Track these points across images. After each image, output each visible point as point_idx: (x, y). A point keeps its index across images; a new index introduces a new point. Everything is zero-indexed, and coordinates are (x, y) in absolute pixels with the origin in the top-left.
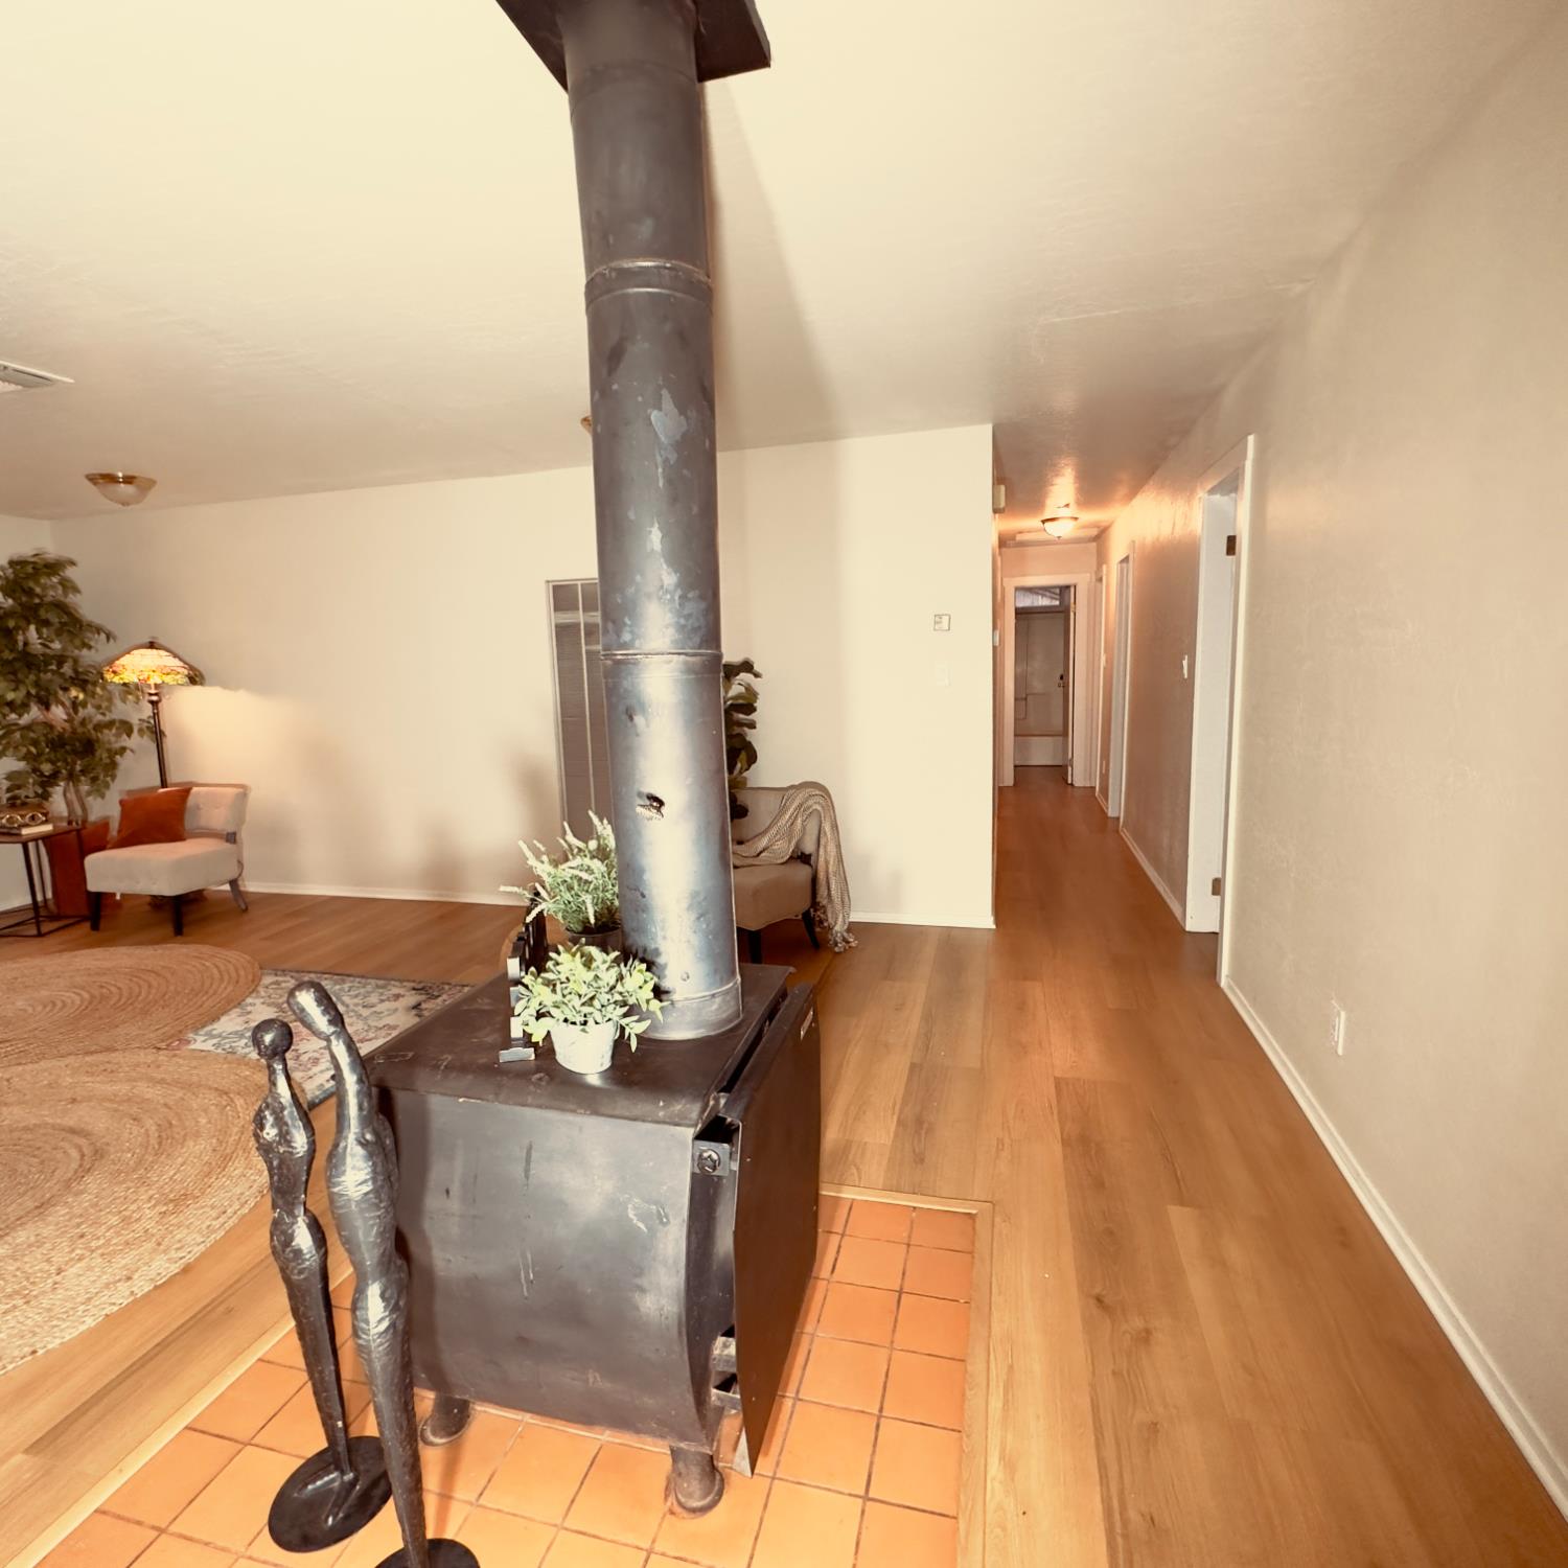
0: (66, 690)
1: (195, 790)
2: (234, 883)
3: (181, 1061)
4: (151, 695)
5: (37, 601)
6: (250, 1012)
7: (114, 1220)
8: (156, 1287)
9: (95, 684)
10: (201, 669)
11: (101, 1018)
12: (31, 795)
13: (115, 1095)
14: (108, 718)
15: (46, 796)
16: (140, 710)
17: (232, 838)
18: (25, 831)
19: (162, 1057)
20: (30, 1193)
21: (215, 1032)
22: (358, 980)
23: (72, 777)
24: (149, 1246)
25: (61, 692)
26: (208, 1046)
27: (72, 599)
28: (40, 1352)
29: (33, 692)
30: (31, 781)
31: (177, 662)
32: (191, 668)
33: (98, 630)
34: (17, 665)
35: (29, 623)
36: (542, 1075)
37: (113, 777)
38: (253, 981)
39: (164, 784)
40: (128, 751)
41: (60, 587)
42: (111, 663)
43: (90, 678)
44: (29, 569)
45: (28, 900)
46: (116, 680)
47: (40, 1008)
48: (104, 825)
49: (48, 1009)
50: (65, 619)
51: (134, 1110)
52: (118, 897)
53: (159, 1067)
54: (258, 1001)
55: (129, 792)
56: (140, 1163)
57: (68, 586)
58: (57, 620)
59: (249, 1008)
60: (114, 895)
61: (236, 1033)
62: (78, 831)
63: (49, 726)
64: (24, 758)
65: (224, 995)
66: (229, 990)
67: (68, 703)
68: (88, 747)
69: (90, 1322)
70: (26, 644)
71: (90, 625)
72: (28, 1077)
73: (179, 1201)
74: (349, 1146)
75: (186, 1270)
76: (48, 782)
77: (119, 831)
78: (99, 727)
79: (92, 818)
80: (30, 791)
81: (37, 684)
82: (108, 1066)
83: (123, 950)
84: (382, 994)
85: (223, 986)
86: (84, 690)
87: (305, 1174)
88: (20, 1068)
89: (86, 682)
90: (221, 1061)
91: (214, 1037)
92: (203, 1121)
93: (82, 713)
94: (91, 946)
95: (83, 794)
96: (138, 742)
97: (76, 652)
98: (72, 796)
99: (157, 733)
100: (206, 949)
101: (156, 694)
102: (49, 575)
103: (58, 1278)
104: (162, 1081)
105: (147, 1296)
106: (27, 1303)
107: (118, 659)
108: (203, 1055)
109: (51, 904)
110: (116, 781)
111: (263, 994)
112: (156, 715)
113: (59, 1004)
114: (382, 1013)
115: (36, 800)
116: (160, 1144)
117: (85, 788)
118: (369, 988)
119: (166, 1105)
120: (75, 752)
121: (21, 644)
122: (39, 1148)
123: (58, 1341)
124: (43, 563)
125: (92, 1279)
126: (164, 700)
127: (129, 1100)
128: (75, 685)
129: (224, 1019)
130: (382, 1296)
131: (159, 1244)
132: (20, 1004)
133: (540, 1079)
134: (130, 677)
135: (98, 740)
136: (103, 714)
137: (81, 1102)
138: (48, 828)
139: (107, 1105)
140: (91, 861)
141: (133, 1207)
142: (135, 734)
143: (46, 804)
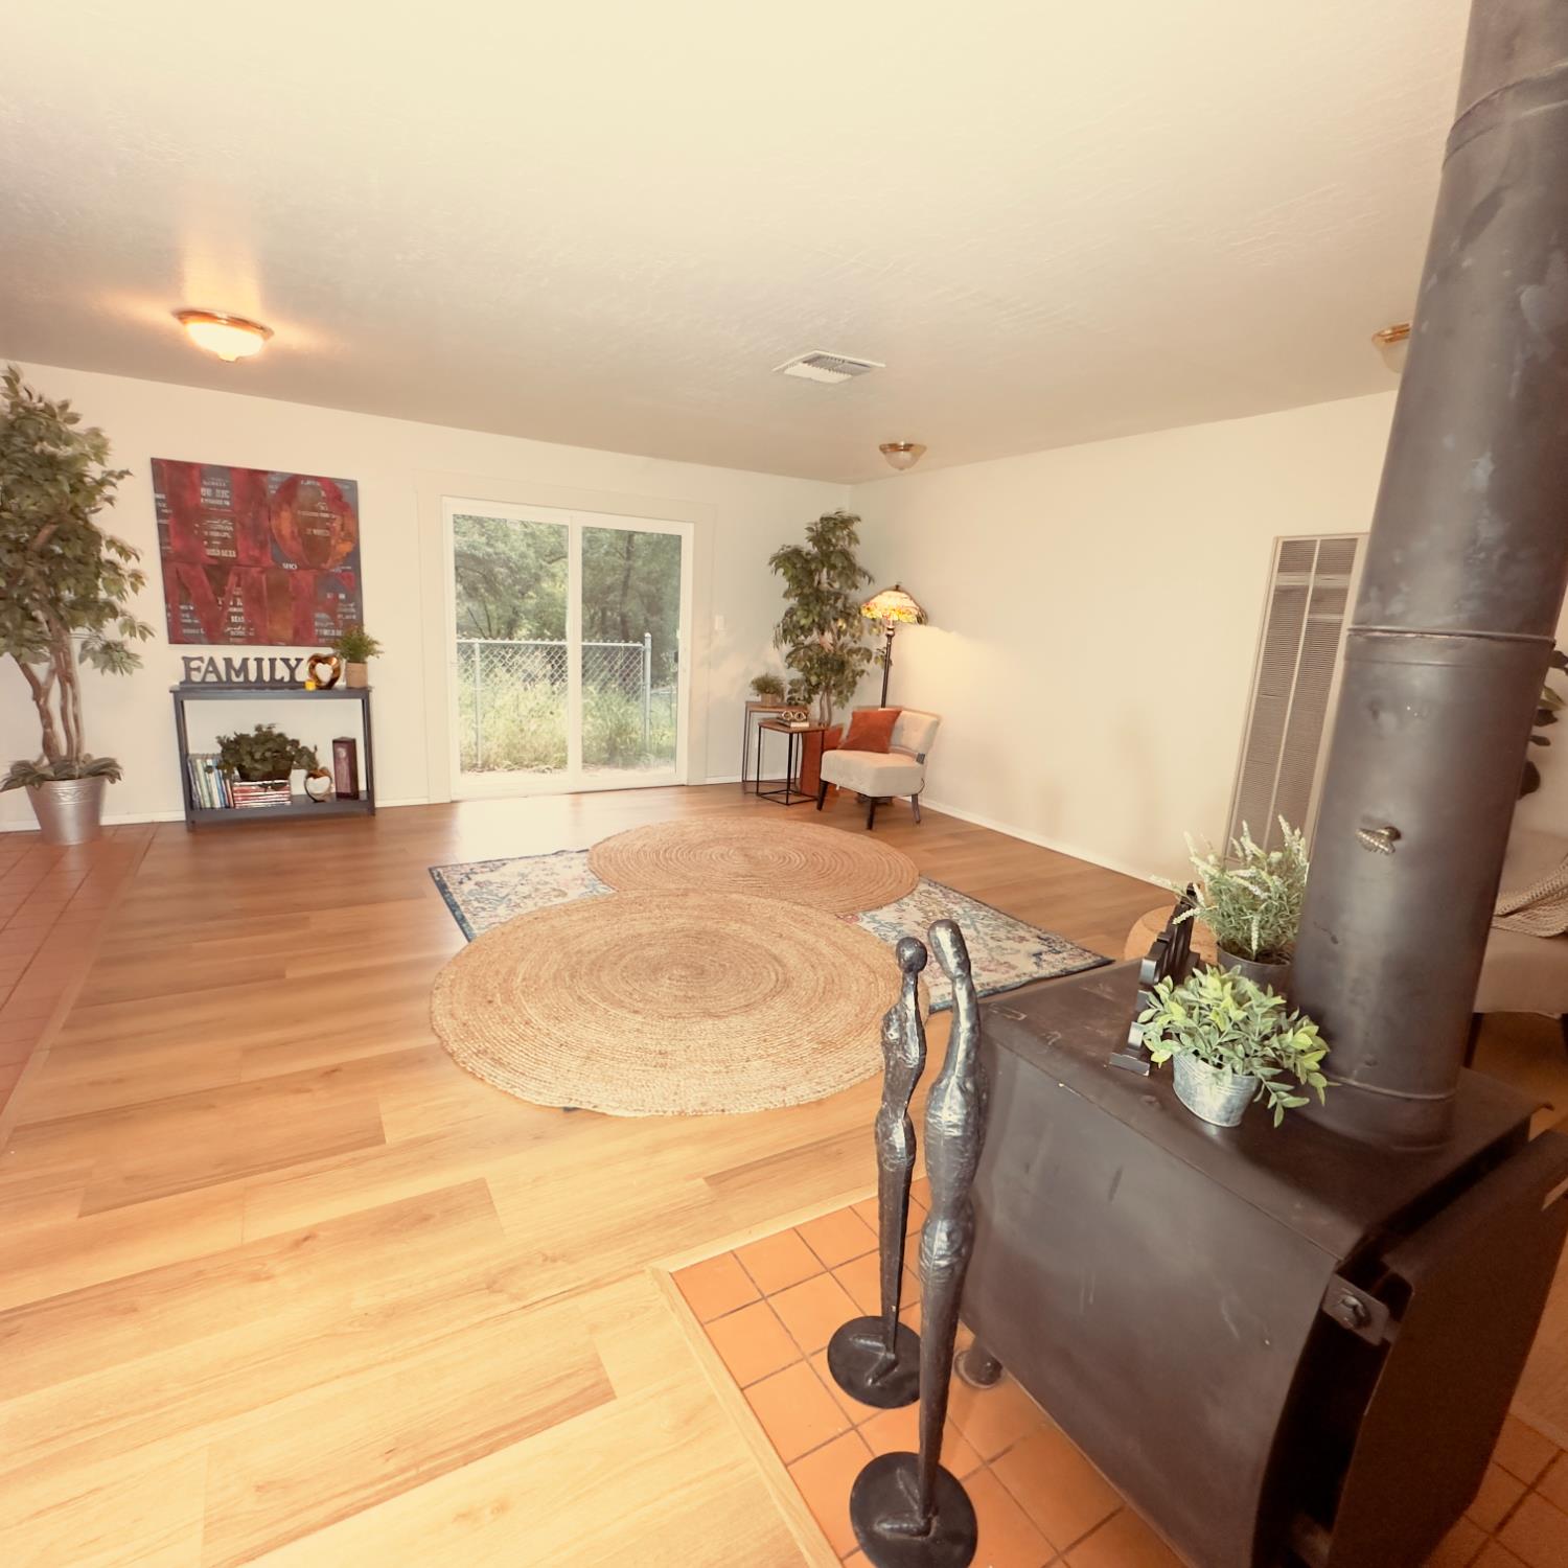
0: (836, 620)
1: (903, 713)
2: (915, 797)
3: (850, 932)
4: (889, 629)
5: (832, 548)
6: (904, 910)
7: (785, 1039)
8: (799, 1105)
9: (855, 617)
10: (928, 611)
11: (809, 879)
12: (802, 698)
13: (805, 942)
14: (856, 646)
15: (809, 700)
16: (879, 642)
17: (921, 758)
18: (793, 725)
19: (839, 924)
20: (744, 993)
21: (877, 918)
22: (992, 911)
23: (827, 689)
24: (800, 1070)
25: (832, 622)
26: (870, 927)
27: (853, 549)
28: (727, 1113)
29: (816, 620)
30: (803, 688)
31: (912, 604)
32: (921, 610)
33: (865, 574)
34: (811, 598)
35: (824, 566)
36: (1153, 1099)
37: (852, 693)
38: (912, 884)
39: (883, 705)
40: (865, 674)
41: (847, 538)
42: (867, 601)
43: (853, 611)
44: (831, 524)
45: (786, 777)
46: (869, 615)
47: (776, 858)
48: (840, 730)
49: (781, 861)
50: (846, 564)
51: (814, 959)
52: (838, 788)
53: (835, 931)
54: (912, 903)
55: (859, 707)
56: (809, 1001)
57: (853, 538)
58: (840, 565)
59: (904, 907)
60: (835, 786)
61: (891, 924)
62: (823, 731)
63: (820, 646)
64: (802, 670)
65: (889, 889)
66: (892, 886)
67: (835, 631)
68: (839, 666)
69: (756, 1109)
70: (819, 583)
71: (860, 569)
72: (760, 907)
73: (826, 1045)
74: (951, 1086)
75: (819, 1102)
76: (813, 689)
77: (848, 737)
78: (851, 652)
79: (833, 724)
80: (800, 696)
81: (819, 615)
82: (805, 918)
83: (831, 830)
84: (1009, 932)
85: (889, 881)
86: (847, 621)
87: (912, 1084)
88: (757, 899)
89: (849, 614)
90: (876, 943)
91: (874, 921)
92: (855, 988)
93: (843, 639)
94: (814, 821)
95: (832, 703)
96: (874, 668)
97: (848, 591)
98: (825, 703)
99: (887, 662)
100: (884, 846)
101: (892, 630)
102: (843, 529)
103: (746, 1064)
104: (834, 944)
105: (792, 1108)
106: (727, 1072)
107: (872, 598)
108: (864, 933)
109: (798, 782)
110: (855, 695)
111: (916, 898)
112: (889, 647)
113: (788, 860)
114: (1006, 949)
115: (803, 703)
116: (824, 993)
117: (833, 699)
118: (1000, 922)
119: (833, 964)
120: (832, 670)
121: (816, 582)
122: (755, 963)
123: (737, 1111)
124: (840, 519)
125: (764, 1076)
126: (896, 635)
127: (812, 950)
128: (841, 617)
129: (885, 909)
130: (949, 1235)
131: (807, 1073)
132: (767, 852)
133: (1150, 1103)
134: (877, 614)
135: (848, 662)
136: (855, 642)
137: (785, 939)
138: (806, 725)
139: (798, 947)
140: (828, 755)
141: (798, 1035)
142: (873, 660)
143: (809, 706)
